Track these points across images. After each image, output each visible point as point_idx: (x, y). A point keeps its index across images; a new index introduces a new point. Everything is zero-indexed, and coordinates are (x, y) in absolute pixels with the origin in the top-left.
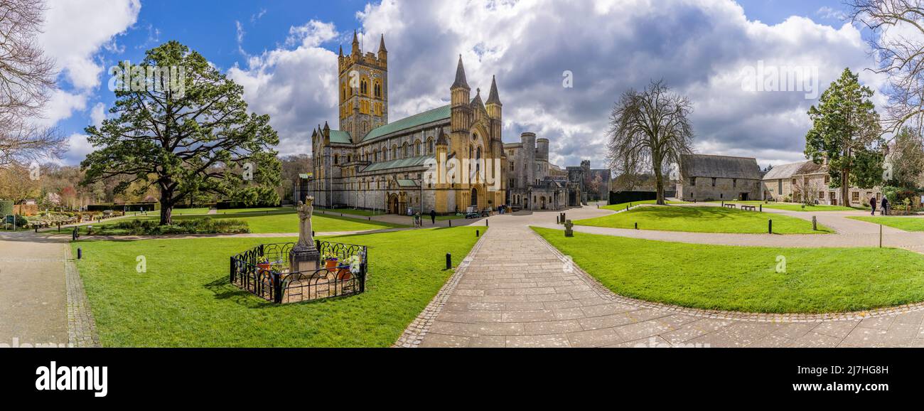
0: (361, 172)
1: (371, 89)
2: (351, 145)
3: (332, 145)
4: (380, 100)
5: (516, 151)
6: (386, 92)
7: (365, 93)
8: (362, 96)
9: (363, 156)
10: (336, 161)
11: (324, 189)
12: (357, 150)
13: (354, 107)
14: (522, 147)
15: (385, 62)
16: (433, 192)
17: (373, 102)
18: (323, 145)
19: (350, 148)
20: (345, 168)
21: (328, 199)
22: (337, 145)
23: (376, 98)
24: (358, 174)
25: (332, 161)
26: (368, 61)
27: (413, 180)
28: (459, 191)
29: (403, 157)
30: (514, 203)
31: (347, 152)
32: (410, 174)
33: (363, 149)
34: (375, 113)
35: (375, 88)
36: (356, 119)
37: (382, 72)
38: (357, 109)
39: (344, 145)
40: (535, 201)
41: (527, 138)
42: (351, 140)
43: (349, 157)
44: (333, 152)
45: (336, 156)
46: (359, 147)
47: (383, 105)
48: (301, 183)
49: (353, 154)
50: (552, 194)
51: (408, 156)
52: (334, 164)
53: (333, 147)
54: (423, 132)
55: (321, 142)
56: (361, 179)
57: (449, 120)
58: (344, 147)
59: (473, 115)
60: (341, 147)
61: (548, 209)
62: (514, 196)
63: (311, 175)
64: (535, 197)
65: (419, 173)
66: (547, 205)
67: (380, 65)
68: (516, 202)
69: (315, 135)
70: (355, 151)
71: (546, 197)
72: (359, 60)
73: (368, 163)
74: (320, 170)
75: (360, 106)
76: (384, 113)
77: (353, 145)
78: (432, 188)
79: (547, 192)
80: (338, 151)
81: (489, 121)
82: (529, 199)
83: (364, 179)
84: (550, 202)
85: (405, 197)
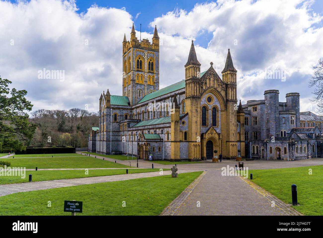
0: (132, 127)
1: (146, 66)
2: (128, 107)
3: (112, 106)
4: (153, 73)
5: (259, 107)
6: (158, 67)
7: (141, 68)
8: (138, 71)
9: (136, 115)
10: (115, 119)
11: (105, 140)
12: (133, 111)
13: (131, 79)
14: (264, 103)
15: (157, 45)
16: (170, 143)
17: (146, 75)
18: (106, 107)
19: (127, 109)
20: (122, 124)
21: (108, 147)
22: (117, 106)
23: (149, 72)
24: (129, 129)
25: (112, 119)
26: (143, 46)
27: (159, 134)
28: (190, 143)
29: (159, 117)
30: (254, 153)
31: (125, 112)
32: (157, 130)
33: (136, 110)
34: (148, 83)
35: (149, 65)
36: (132, 87)
37: (155, 53)
38: (133, 80)
39: (122, 107)
40: (271, 152)
41: (268, 95)
42: (129, 104)
43: (126, 116)
44: (113, 112)
45: (115, 115)
46: (134, 109)
47: (156, 77)
48: (93, 134)
49: (130, 113)
50: (287, 145)
51: (162, 116)
52: (114, 121)
53: (114, 109)
54: (170, 98)
55: (104, 104)
56: (130, 133)
57: (184, 90)
58: (122, 108)
59: (206, 83)
60: (119, 108)
61: (283, 159)
62: (254, 147)
63: (98, 129)
64: (271, 148)
65: (162, 129)
66: (283, 155)
67: (153, 48)
68: (256, 152)
69: (101, 99)
70: (131, 112)
71: (281, 147)
72: (135, 45)
73: (138, 121)
74: (103, 125)
75: (136, 78)
76: (156, 83)
77: (129, 106)
78: (169, 140)
79: (282, 143)
80: (117, 112)
81: (224, 86)
82: (265, 150)
83: (132, 133)
84: (285, 153)
85: (148, 147)
